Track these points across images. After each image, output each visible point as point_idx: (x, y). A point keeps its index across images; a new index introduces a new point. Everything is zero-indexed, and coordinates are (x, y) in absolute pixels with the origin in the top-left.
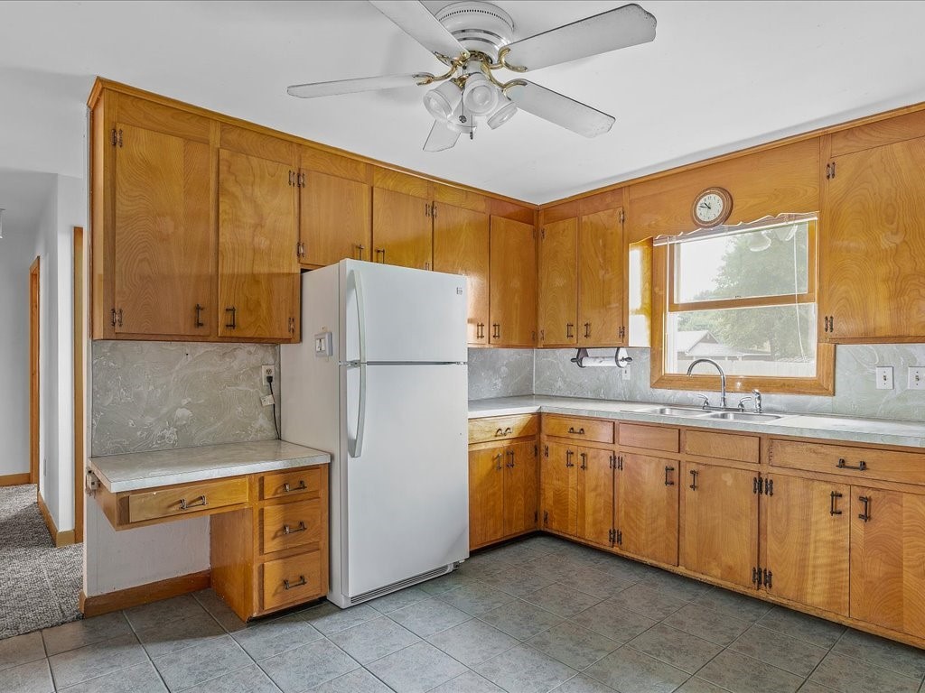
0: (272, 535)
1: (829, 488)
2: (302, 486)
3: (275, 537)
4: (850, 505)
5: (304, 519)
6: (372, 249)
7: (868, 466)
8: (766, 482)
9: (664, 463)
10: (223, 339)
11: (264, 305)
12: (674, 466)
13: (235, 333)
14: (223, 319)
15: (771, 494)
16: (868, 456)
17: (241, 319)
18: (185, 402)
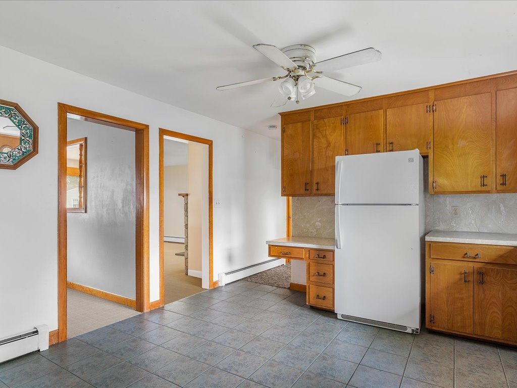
0: (313, 274)
2: (324, 257)
3: (313, 276)
5: (325, 272)
6: (386, 143)
10: (315, 195)
11: (330, 180)
13: (319, 192)
14: (315, 187)
17: (321, 187)
18: (319, 219)
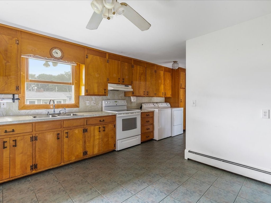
1: (98, 127)
4: (101, 129)
7: (104, 120)
8: (86, 129)
9: (56, 133)
12: (59, 133)
15: (87, 132)
16: (104, 118)
